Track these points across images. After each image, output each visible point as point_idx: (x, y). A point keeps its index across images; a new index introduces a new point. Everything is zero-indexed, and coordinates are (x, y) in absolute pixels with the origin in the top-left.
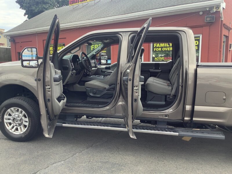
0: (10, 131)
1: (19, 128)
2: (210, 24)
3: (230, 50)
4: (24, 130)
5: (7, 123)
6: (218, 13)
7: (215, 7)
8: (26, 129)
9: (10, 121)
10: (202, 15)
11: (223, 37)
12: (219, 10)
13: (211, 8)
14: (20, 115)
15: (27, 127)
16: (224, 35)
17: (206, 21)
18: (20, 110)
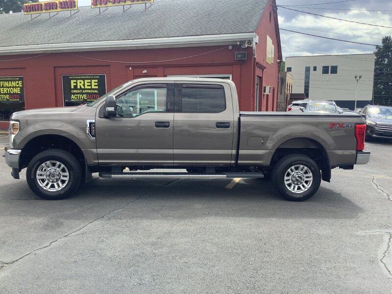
0: (45, 188)
1: (55, 184)
2: (241, 62)
3: (264, 95)
4: (62, 186)
5: (39, 180)
6: (250, 49)
7: (246, 41)
8: (65, 185)
9: (44, 177)
10: (231, 50)
11: (256, 78)
12: (251, 46)
13: (243, 42)
14: (58, 169)
15: (67, 182)
16: (258, 76)
17: (237, 58)
18: (58, 163)
